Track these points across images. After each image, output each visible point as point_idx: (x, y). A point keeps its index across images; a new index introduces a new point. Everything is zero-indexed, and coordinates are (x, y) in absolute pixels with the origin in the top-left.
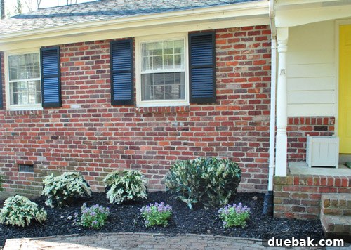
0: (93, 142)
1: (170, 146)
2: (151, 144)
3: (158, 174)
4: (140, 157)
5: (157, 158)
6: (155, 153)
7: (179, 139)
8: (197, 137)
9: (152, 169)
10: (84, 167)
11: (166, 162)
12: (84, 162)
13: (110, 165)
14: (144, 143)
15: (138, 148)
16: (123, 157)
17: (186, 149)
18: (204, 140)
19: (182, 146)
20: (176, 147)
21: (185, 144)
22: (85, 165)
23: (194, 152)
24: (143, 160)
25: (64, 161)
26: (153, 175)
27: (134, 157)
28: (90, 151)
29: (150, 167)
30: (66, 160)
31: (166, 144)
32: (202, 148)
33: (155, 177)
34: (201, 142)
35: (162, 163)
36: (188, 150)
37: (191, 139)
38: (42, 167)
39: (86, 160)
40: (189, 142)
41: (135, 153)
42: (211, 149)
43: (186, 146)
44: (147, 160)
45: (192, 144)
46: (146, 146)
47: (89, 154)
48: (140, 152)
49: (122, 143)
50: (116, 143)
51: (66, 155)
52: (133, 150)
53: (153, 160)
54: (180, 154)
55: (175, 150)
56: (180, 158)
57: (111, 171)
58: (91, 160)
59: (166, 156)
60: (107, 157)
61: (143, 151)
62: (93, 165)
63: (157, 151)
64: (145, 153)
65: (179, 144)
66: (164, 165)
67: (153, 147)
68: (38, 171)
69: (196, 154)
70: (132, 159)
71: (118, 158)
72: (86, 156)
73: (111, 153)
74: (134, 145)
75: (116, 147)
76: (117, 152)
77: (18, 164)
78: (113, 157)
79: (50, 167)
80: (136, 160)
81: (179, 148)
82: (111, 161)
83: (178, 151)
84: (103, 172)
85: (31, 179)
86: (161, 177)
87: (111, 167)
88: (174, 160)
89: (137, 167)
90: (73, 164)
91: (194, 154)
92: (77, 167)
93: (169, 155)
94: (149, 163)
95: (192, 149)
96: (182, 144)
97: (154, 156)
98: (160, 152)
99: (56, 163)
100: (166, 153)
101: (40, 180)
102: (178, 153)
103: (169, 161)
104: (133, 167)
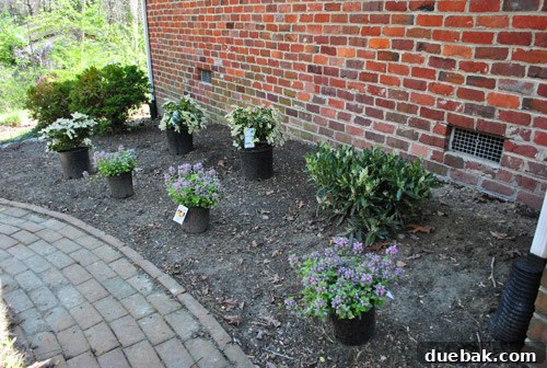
0: (272, 33)
1: (390, 50)
2: (355, 42)
3: (363, 115)
4: (334, 72)
5: (365, 77)
6: (359, 65)
7: (411, 33)
8: (449, 29)
9: (354, 103)
10: (261, 83)
11: (379, 89)
12: (261, 73)
13: (292, 84)
14: (341, 41)
15: (332, 52)
16: (311, 69)
17: (422, 61)
18: (468, 37)
19: (414, 52)
20: (401, 53)
21: (421, 47)
22: (261, 78)
23: (438, 70)
24: (339, 78)
25: (240, 69)
26: (354, 115)
27: (327, 71)
28: (266, 53)
29: (349, 97)
30: (243, 67)
31: (383, 44)
32: (458, 59)
33: (358, 120)
34: (460, 44)
35: (372, 89)
36: (426, 65)
37: (437, 35)
38: (218, 77)
39: (265, 70)
40: (432, 42)
41: (328, 62)
42: (482, 67)
43: (424, 54)
44: (347, 80)
45: (437, 49)
46: (348, 47)
47: (267, 58)
48: (336, 62)
49: (310, 39)
50: (302, 38)
51: (242, 59)
52: (326, 56)
53: (357, 81)
54: (407, 74)
55: (400, 62)
56: (407, 84)
57: (292, 95)
58: (269, 71)
59: (380, 74)
60: (289, 66)
61: (341, 59)
62: (271, 80)
63: (365, 60)
64: (344, 65)
65: (408, 45)
66: (376, 97)
67: (359, 51)
68: (215, 83)
69: (443, 77)
70: (323, 75)
71: (303, 69)
72: (264, 62)
73: (294, 58)
74: (329, 45)
75: (301, 48)
76: (303, 57)
77: (199, 69)
78: (298, 67)
79: (226, 78)
80: (329, 77)
81: (407, 58)
82: (294, 76)
83: (406, 64)
84: (283, 96)
85: (209, 95)
86: (367, 123)
87: (293, 87)
88: (395, 88)
89: (329, 94)
90: (249, 76)
91: (437, 75)
92: (253, 81)
93: (387, 74)
94: (350, 88)
95: (435, 61)
96: (415, 48)
97: (360, 71)
98: (370, 65)
99: (232, 72)
100: (380, 67)
101: (217, 98)
102: (403, 71)
103: (385, 89)
104: (324, 93)
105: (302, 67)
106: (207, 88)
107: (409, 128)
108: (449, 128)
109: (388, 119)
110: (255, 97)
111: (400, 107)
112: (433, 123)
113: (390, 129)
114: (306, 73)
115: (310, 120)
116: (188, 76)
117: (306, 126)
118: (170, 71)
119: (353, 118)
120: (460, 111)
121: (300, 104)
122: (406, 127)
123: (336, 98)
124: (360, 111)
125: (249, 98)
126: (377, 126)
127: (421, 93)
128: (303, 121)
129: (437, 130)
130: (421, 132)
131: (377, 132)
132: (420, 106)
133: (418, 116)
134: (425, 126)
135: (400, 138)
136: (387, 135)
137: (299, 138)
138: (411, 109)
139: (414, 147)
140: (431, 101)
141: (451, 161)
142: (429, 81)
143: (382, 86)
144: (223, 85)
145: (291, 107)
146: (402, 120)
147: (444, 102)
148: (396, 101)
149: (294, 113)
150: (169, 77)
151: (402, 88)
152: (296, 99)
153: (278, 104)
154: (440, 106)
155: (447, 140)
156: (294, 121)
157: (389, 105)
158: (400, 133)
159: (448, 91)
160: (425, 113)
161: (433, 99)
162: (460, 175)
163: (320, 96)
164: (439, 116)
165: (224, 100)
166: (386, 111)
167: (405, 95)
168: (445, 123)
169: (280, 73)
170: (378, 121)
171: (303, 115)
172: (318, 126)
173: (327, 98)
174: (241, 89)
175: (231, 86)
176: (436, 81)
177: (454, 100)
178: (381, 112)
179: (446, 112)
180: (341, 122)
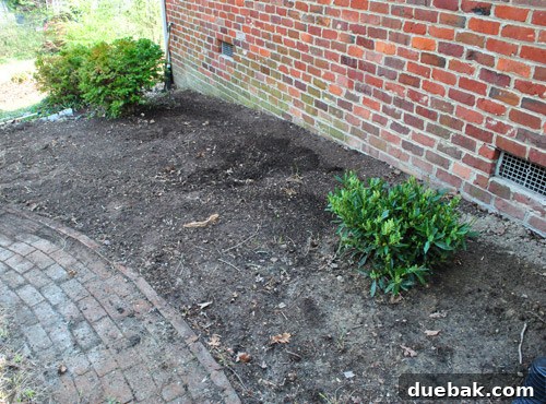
0: (302, 13)
1: (436, 53)
2: (396, 38)
3: (400, 122)
4: (371, 69)
5: (405, 79)
6: (399, 65)
7: (462, 37)
8: (506, 40)
9: (391, 106)
10: (289, 67)
11: (420, 95)
12: (288, 56)
13: (323, 73)
14: (381, 34)
15: (369, 45)
16: (345, 60)
17: (471, 71)
19: (463, 60)
20: (449, 58)
21: (471, 55)
22: (288, 62)
23: (490, 86)
24: (376, 76)
25: (265, 48)
26: (391, 120)
27: (363, 66)
28: (295, 35)
29: (385, 98)
30: (269, 46)
31: (429, 45)
32: (514, 77)
33: (395, 126)
34: (518, 59)
35: (413, 95)
36: (476, 77)
37: (492, 45)
38: (240, 52)
39: (292, 53)
40: (484, 51)
41: (365, 56)
42: (540, 90)
43: (474, 64)
44: (385, 80)
45: (490, 61)
46: (387, 42)
47: (296, 40)
48: (374, 57)
49: (345, 27)
50: (335, 23)
51: (268, 36)
52: (362, 48)
53: (396, 82)
54: (453, 83)
55: (446, 69)
56: (453, 95)
57: (323, 86)
58: (297, 55)
59: (423, 78)
60: (319, 53)
61: (379, 55)
62: (299, 66)
63: (407, 61)
64: (382, 61)
65: (457, 51)
66: (416, 104)
67: (400, 49)
68: (237, 59)
69: (494, 94)
70: (358, 70)
71: (336, 60)
72: (292, 44)
73: (326, 45)
74: (366, 37)
75: (334, 35)
76: (335, 46)
77: (220, 41)
78: (329, 55)
79: (249, 55)
80: (365, 73)
81: (456, 66)
82: (326, 66)
83: (453, 72)
84: (312, 85)
85: (230, 71)
86: (406, 131)
87: (324, 77)
88: (438, 97)
89: (364, 91)
90: (275, 57)
91: (488, 91)
92: (279, 64)
93: (431, 80)
94: (387, 89)
95: (487, 75)
96: (464, 55)
97: (400, 72)
98: (412, 67)
99: (256, 49)
100: (423, 71)
101: (239, 76)
102: (449, 79)
103: (428, 96)
104: (358, 89)
105: (334, 57)
106: (228, 63)
107: (452, 145)
108: (498, 152)
109: (428, 131)
110: (281, 81)
111: (444, 120)
112: (479, 144)
113: (430, 143)
114: (339, 64)
115: (341, 117)
116: (208, 47)
117: (337, 124)
118: (188, 38)
119: (389, 123)
120: (512, 135)
121: (331, 98)
122: (449, 143)
123: (372, 98)
124: (398, 117)
125: (274, 82)
126: (415, 137)
127: (468, 108)
128: (334, 117)
129: (483, 151)
130: (465, 151)
131: (415, 143)
132: (466, 123)
133: (463, 133)
134: (471, 146)
135: (441, 154)
136: (426, 148)
137: (328, 135)
138: (455, 124)
139: (456, 166)
140: (479, 119)
141: (495, 188)
142: (478, 96)
143: (424, 92)
144: (247, 63)
145: (321, 100)
146: (445, 134)
147: (494, 123)
148: (439, 112)
149: (324, 107)
150: (186, 44)
151: (446, 98)
152: (327, 91)
153: (306, 93)
154: (488, 126)
155: (494, 165)
156: (323, 116)
157: (431, 115)
158: (440, 148)
159: (499, 111)
160: (471, 131)
161: (482, 118)
162: (506, 206)
163: (353, 92)
164: (487, 137)
165: (246, 79)
166: (427, 121)
167: (450, 108)
168: (492, 147)
169: (309, 59)
170: (418, 131)
171: (334, 111)
172: (350, 125)
173: (361, 95)
174: (265, 71)
175: (255, 66)
176: (487, 98)
177: (505, 122)
178: (421, 122)
179: (495, 134)
180: (376, 125)
